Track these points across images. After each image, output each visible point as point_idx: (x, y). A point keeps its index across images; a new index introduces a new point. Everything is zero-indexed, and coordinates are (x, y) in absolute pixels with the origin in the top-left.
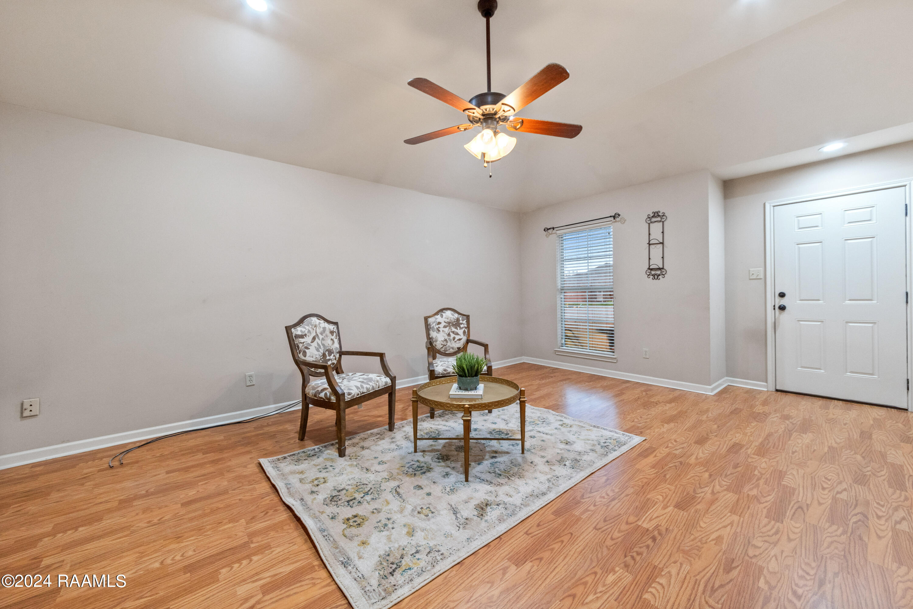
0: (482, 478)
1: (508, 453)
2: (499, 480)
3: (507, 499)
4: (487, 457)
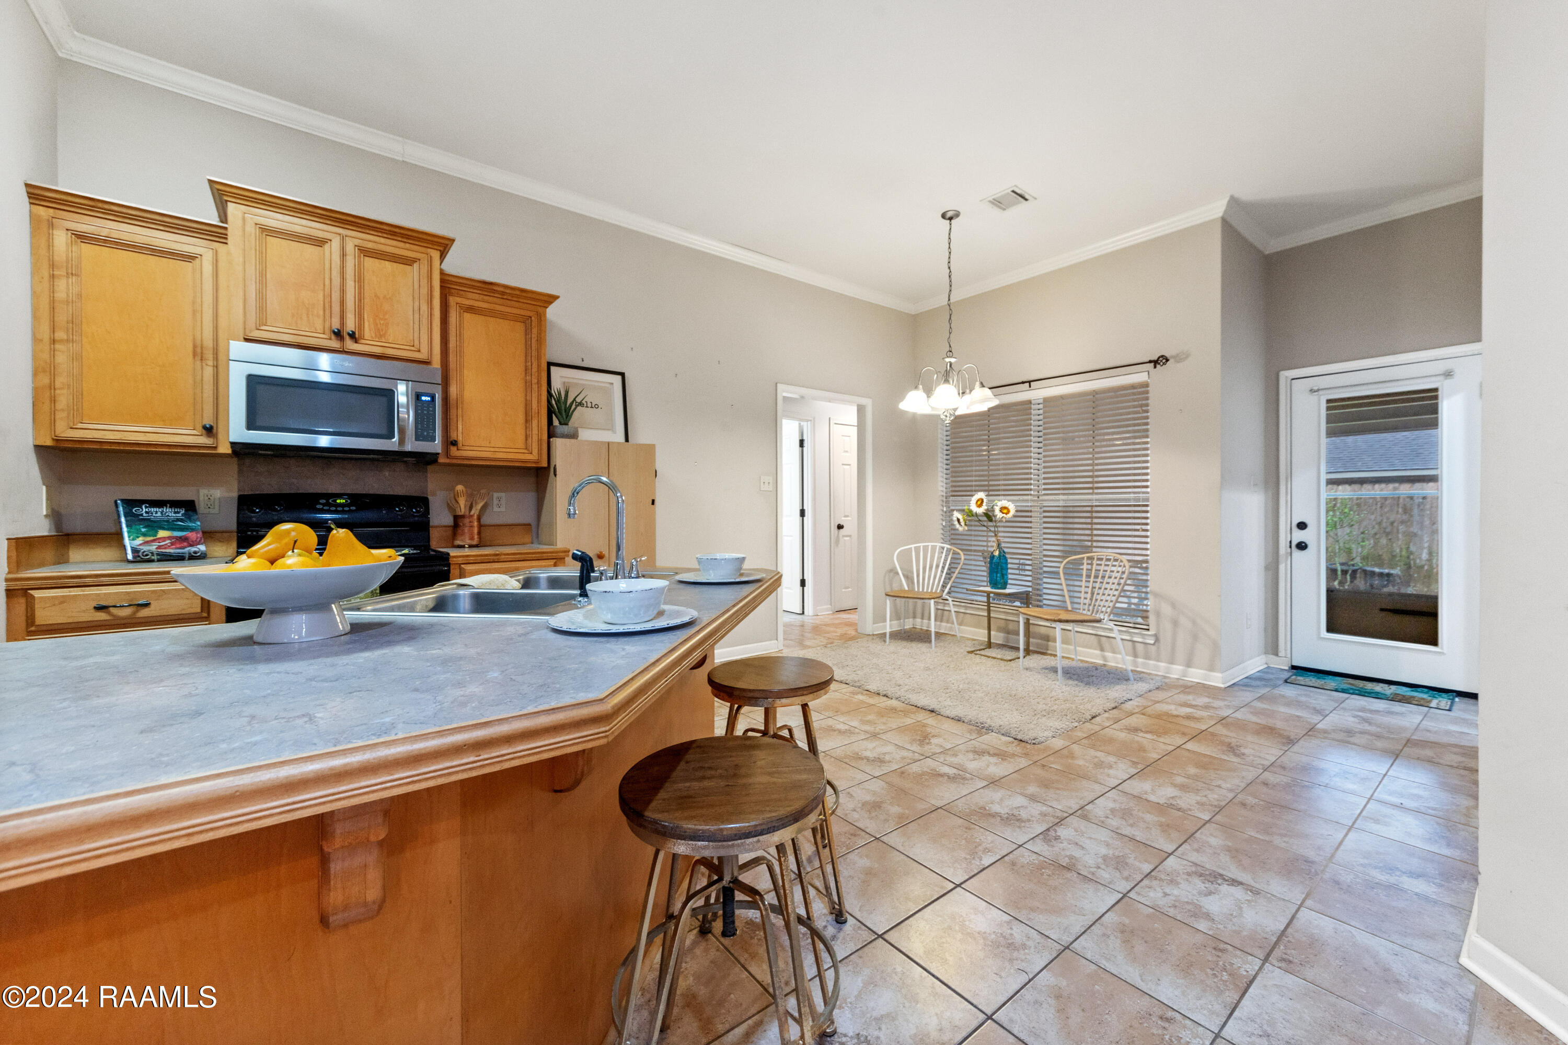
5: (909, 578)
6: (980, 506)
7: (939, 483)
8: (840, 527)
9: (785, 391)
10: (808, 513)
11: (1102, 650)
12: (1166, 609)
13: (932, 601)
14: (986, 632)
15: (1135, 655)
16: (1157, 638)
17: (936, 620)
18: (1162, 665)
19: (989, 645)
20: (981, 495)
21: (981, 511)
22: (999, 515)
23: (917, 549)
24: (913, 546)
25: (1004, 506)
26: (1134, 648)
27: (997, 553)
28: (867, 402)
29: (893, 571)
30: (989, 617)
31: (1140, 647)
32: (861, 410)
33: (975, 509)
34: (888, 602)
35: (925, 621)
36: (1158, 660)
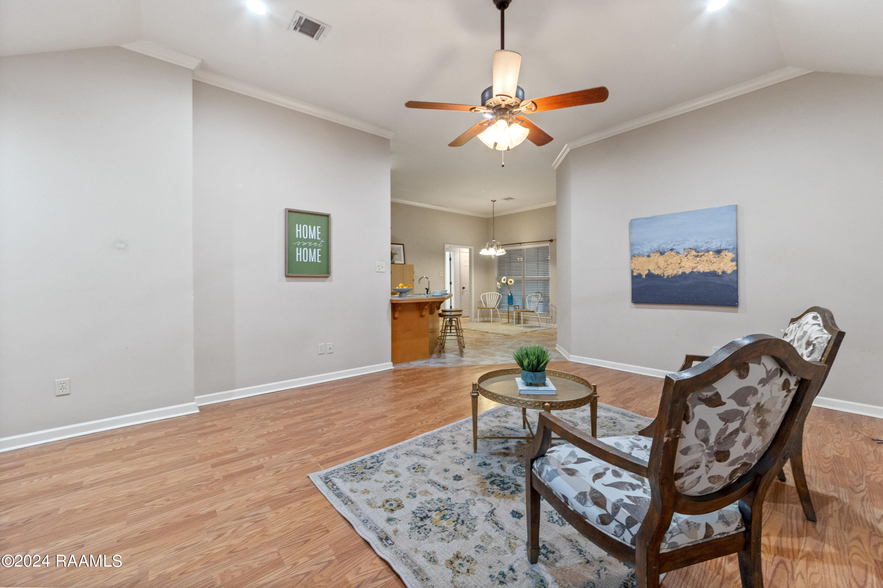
0: (513, 431)
1: (492, 454)
2: (500, 430)
3: (493, 419)
4: (513, 451)
5: (486, 304)
6: (504, 281)
7: (496, 273)
8: (464, 288)
9: (447, 246)
10: (453, 283)
11: (539, 322)
12: (554, 309)
13: (491, 309)
14: (507, 320)
15: (547, 323)
16: (552, 317)
17: (493, 317)
18: (553, 324)
19: (509, 323)
20: (505, 277)
21: (505, 282)
22: (509, 283)
23: (488, 294)
24: (487, 293)
25: (511, 281)
26: (547, 321)
27: (510, 295)
28: (472, 248)
29: (481, 302)
30: (508, 315)
31: (548, 320)
32: (470, 250)
33: (503, 281)
34: (478, 310)
35: (489, 318)
36: (552, 323)
